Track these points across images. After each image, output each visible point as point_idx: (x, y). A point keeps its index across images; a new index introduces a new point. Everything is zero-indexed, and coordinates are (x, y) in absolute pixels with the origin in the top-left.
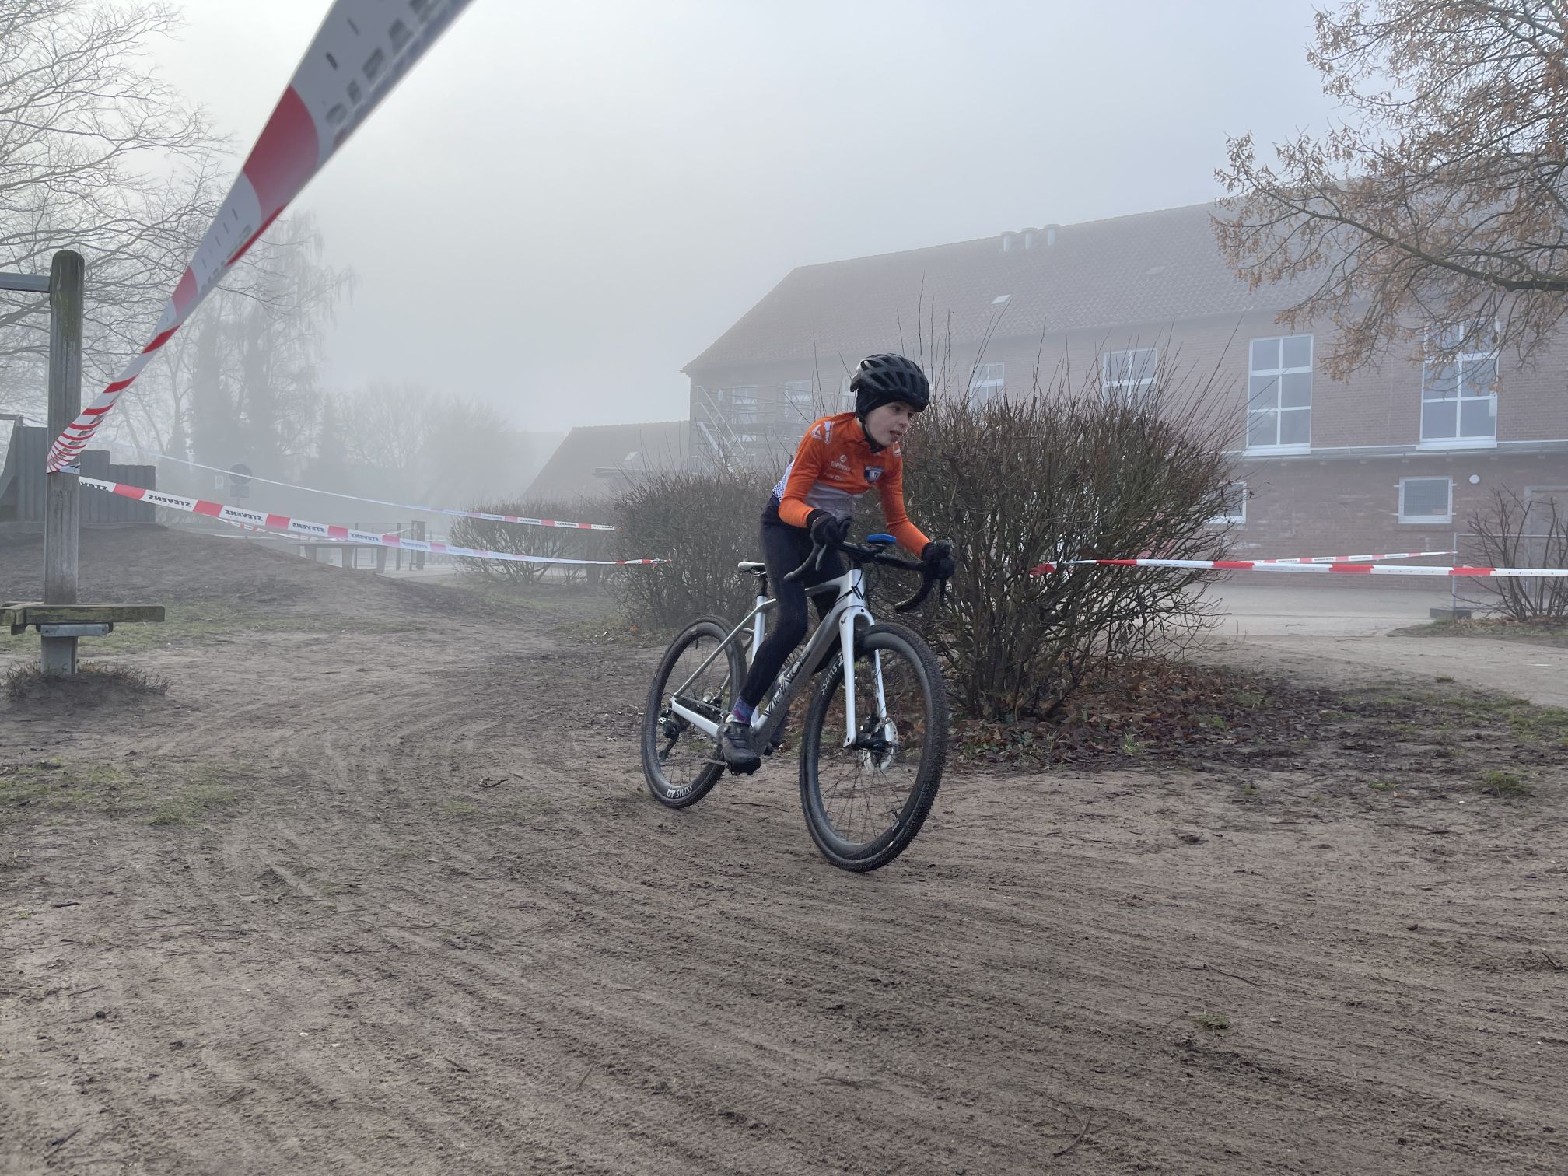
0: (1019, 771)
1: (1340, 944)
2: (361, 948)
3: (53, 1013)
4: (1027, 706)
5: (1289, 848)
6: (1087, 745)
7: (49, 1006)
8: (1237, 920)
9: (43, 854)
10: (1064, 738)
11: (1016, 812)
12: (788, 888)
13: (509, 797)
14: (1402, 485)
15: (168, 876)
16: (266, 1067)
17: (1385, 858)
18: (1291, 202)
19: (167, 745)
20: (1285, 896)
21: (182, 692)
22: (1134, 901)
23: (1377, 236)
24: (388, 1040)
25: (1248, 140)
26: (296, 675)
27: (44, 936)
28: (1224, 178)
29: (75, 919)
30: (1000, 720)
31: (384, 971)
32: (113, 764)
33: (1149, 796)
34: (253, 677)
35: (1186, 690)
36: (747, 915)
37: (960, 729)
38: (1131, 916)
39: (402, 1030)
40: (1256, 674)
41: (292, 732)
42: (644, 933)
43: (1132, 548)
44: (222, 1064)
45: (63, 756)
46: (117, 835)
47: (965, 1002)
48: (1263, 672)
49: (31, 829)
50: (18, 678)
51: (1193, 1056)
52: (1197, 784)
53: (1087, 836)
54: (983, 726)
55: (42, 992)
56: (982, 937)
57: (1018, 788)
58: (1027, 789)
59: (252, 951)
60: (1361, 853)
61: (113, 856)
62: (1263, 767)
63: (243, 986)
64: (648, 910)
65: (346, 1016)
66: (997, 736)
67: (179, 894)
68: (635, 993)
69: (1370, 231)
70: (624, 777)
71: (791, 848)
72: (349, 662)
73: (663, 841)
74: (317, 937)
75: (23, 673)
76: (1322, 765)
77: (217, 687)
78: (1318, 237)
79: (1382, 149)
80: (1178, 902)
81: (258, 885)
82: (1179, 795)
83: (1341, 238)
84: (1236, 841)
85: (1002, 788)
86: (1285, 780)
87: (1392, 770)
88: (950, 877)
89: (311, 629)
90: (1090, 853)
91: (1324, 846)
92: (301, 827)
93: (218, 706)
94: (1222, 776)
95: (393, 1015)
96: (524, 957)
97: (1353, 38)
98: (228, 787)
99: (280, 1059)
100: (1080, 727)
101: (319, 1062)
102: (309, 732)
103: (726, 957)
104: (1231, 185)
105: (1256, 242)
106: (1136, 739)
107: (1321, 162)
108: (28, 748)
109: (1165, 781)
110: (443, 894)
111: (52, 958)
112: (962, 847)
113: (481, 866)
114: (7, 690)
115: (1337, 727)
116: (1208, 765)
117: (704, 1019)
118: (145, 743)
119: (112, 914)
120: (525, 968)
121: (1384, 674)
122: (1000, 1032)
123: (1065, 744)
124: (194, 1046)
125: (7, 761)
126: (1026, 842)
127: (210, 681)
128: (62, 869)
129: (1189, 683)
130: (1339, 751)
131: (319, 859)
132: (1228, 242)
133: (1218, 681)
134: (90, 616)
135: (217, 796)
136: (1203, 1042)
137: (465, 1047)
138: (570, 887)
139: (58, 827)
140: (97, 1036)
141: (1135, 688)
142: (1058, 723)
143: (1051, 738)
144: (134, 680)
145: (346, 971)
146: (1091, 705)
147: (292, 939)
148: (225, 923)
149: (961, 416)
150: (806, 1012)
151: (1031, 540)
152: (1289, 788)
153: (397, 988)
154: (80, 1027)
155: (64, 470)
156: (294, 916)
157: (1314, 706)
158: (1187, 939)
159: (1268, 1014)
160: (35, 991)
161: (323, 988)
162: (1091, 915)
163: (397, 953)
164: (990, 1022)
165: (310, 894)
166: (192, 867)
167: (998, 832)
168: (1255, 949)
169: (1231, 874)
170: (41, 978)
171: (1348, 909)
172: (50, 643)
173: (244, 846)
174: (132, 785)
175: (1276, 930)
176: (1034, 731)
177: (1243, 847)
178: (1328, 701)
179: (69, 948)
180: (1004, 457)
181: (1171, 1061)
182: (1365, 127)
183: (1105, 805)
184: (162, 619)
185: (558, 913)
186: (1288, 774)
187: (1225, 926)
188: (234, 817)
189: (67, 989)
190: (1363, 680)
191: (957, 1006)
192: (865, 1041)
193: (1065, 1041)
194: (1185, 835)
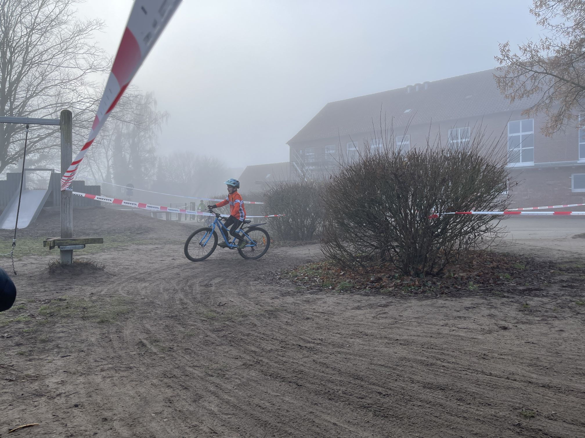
0: (427, 298)
1: (575, 376)
2: (174, 375)
3: (59, 404)
4: (429, 271)
5: (546, 332)
6: (453, 286)
7: (58, 401)
8: (530, 365)
9: (58, 335)
10: (444, 284)
11: (428, 316)
12: (339, 350)
13: (229, 310)
14: (572, 177)
15: (104, 344)
16: (139, 430)
18: (526, 67)
19: (104, 290)
20: (548, 354)
21: (110, 269)
22: (484, 357)
23: (562, 79)
24: (186, 418)
25: (507, 44)
26: (150, 261)
27: (57, 370)
28: (498, 60)
29: (69, 362)
30: (417, 276)
31: (183, 386)
32: (85, 298)
33: (483, 309)
34: (135, 262)
35: (492, 263)
36: (324, 362)
37: (401, 280)
38: (484, 363)
39: (191, 413)
40: (520, 256)
41: (148, 284)
42: (283, 370)
43: (468, 208)
44: (122, 428)
45: (67, 295)
46: (86, 327)
47: (419, 404)
48: (523, 255)
49: (54, 325)
50: (52, 265)
51: (521, 430)
52: (503, 303)
53: (459, 326)
54: (411, 279)
55: (55, 394)
56: (422, 373)
57: (428, 305)
58: (432, 305)
59: (134, 376)
60: (577, 333)
61: (84, 335)
62: (529, 295)
63: (130, 392)
64: (284, 359)
65: (169, 406)
66: (417, 283)
67: (108, 351)
68: (282, 397)
69: (559, 78)
70: (271, 301)
71: (339, 332)
72: (169, 256)
73: (288, 328)
74: (158, 370)
75: (54, 264)
76: (554, 294)
77: (122, 267)
78: (537, 81)
79: (561, 45)
80: (503, 357)
81: (137, 347)
82: (495, 308)
83: (547, 81)
84: (523, 328)
85: (421, 305)
86: (540, 301)
87: (583, 296)
88: (405, 345)
89: (155, 244)
90: (462, 334)
91: (561, 331)
92: (152, 323)
93: (122, 274)
94: (513, 300)
95: (187, 407)
96: (237, 380)
97: (548, 3)
98: (125, 307)
99: (144, 426)
100: (451, 279)
101: (159, 428)
102: (155, 284)
103: (317, 381)
104: (501, 62)
105: (512, 84)
106: (474, 283)
107: (538, 51)
108: (55, 292)
109: (489, 302)
110: (204, 351)
111: (59, 380)
112: (408, 331)
113: (219, 339)
114: (49, 270)
115: (558, 278)
116: (506, 294)
117: (311, 410)
118: (97, 289)
119: (83, 360)
120: (238, 385)
121: (575, 255)
122: (437, 420)
123: (445, 286)
124: (112, 420)
125: (47, 298)
126: (434, 329)
127: (120, 264)
128: (65, 341)
129: (494, 260)
130: (561, 288)
131: (159, 336)
132: (501, 84)
133: (505, 259)
134: (77, 242)
135: (121, 310)
136: (525, 424)
137: (216, 421)
138: (253, 349)
139: (64, 324)
140: (75, 415)
141: (471, 262)
142: (441, 277)
143: (439, 284)
144: (93, 265)
145: (169, 386)
146: (454, 269)
147: (149, 372)
148: (124, 363)
149: (398, 157)
150: (352, 407)
151: (428, 205)
152: (542, 305)
153: (188, 394)
154: (68, 411)
155: (67, 189)
156: (150, 361)
157: (547, 269)
158: (510, 374)
159: (550, 409)
160: (53, 394)
161: (160, 393)
162: (467, 363)
163: (188, 378)
164: (431, 414)
165: (155, 351)
166: (112, 340)
167: (422, 324)
168: (540, 378)
169: (523, 344)
170: (55, 389)
171: (576, 359)
172: (63, 252)
173: (131, 331)
174: (91, 307)
175: (547, 370)
176: (432, 281)
177: (527, 331)
178: (553, 266)
179: (66, 375)
180: (416, 173)
181: (512, 433)
182: (554, 37)
183: (465, 312)
184: (102, 242)
185: (249, 360)
186: (541, 298)
187: (525, 368)
188: (128, 319)
189: (64, 393)
190: (566, 258)
191: (416, 406)
192: (378, 422)
193: (465, 424)
194: (501, 326)
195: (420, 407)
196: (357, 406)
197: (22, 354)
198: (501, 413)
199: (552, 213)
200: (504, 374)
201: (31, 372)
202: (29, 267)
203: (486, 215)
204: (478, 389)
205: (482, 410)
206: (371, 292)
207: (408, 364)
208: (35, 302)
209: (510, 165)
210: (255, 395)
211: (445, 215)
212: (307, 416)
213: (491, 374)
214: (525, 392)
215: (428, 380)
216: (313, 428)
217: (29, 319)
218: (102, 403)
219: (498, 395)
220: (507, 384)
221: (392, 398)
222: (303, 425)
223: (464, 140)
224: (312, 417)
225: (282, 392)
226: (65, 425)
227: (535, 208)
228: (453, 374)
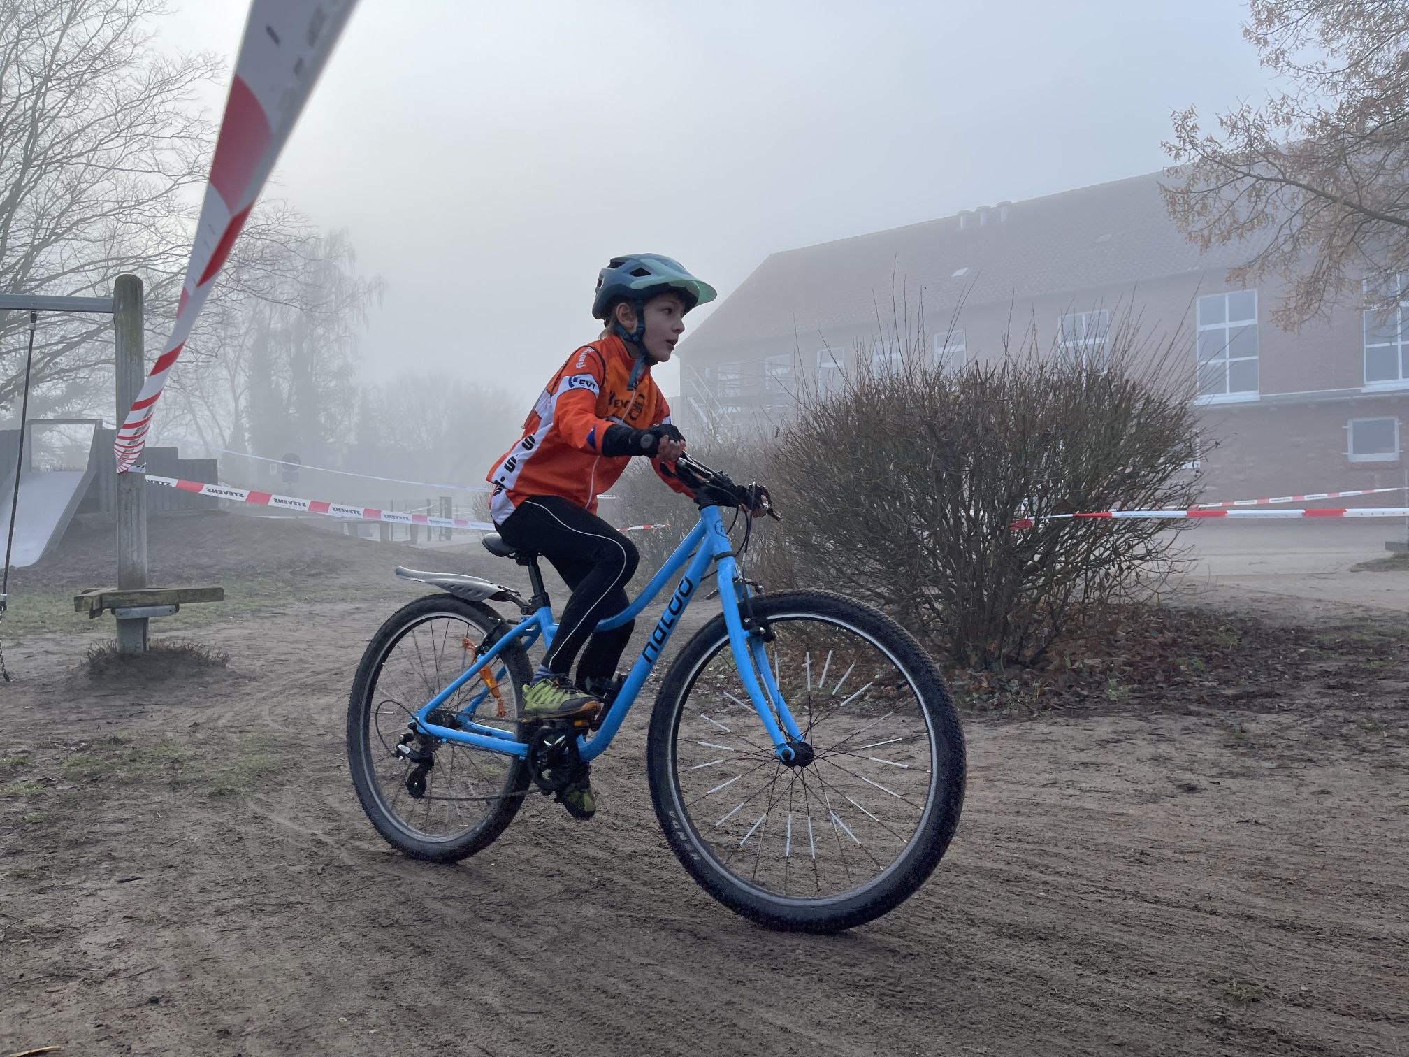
0: (1010, 719)
1: (1357, 899)
2: (397, 921)
3: (111, 997)
4: (1013, 654)
5: (1287, 796)
6: (1071, 690)
7: (108, 989)
8: (1249, 876)
9: (112, 828)
10: (1050, 685)
11: (1011, 763)
14: (1349, 426)
15: (222, 847)
17: (1386, 803)
18: (1236, 168)
19: (225, 714)
20: (1294, 848)
21: (241, 663)
22: (1143, 858)
23: (1319, 194)
24: (423, 1025)
25: (1191, 112)
26: (341, 643)
27: (108, 913)
28: (1170, 149)
29: (138, 894)
30: (986, 668)
31: (418, 947)
32: (177, 737)
33: (1139, 743)
34: (303, 646)
35: (1162, 633)
38: (1141, 874)
39: (436, 1013)
40: (1228, 615)
41: (336, 699)
42: (664, 901)
43: (1102, 502)
44: (265, 1054)
45: (134, 729)
46: (180, 807)
47: (986, 976)
48: (1235, 613)
49: (100, 805)
50: (97, 657)
51: (1228, 1034)
52: (1186, 728)
53: (1084, 785)
54: (971, 675)
55: (102, 973)
56: (994, 901)
57: (1010, 737)
58: (1019, 738)
59: (297, 926)
60: (1361, 798)
61: (174, 828)
62: (1249, 709)
63: (288, 966)
64: (666, 875)
65: (383, 998)
66: (985, 684)
67: (233, 865)
68: (658, 968)
69: (1315, 191)
74: (357, 910)
75: (101, 653)
76: (1308, 706)
77: (271, 658)
78: (1264, 199)
79: (1319, 114)
80: (1186, 857)
81: (304, 853)
82: (1169, 740)
83: (1286, 198)
84: (1234, 788)
85: (995, 738)
86: (1274, 722)
87: (1375, 710)
89: (354, 600)
90: (1090, 804)
91: (1323, 792)
93: (272, 675)
94: (1209, 720)
95: (428, 997)
96: (550, 929)
97: (1286, 14)
98: (278, 755)
99: (320, 1048)
100: (1065, 673)
101: (356, 1051)
104: (1177, 155)
105: (1204, 207)
106: (1119, 683)
107: (1263, 129)
108: (104, 722)
109: (1154, 726)
111: (112, 937)
114: (88, 668)
115: (1317, 666)
116: (1193, 708)
117: (728, 997)
118: (208, 711)
119: (171, 889)
120: (554, 941)
121: (1355, 610)
122: (1028, 1012)
123: (1051, 691)
124: (241, 1034)
125: (85, 736)
126: (1025, 794)
127: (265, 652)
128: (128, 843)
129: (1165, 626)
130: (1323, 691)
131: (361, 826)
132: (1177, 208)
133: (1193, 623)
134: (158, 599)
135: (268, 765)
136: (1236, 1018)
137: (496, 1031)
138: (591, 851)
139: (126, 801)
140: (150, 1023)
141: (1113, 632)
142: (1042, 669)
143: (1037, 685)
144: (199, 655)
145: (383, 948)
146: (1072, 650)
147: (334, 913)
148: (273, 895)
149: (936, 382)
150: (827, 988)
151: (1009, 496)
152: (1279, 731)
153: (431, 965)
154: (134, 1013)
155: (131, 469)
156: (336, 887)
157: (1291, 646)
158: (1202, 898)
159: (1297, 983)
160: (98, 974)
161: (361, 967)
162: (1101, 874)
163: (430, 926)
164: (1014, 999)
165: (352, 863)
166: (244, 837)
167: (997, 783)
168: (1273, 907)
169: (1235, 825)
170: (102, 959)
171: (1358, 859)
172: (124, 624)
173: (292, 815)
174: (194, 758)
175: (1290, 886)
176: (1021, 679)
177: (1242, 795)
178: (1304, 640)
179: (130, 925)
180: (979, 420)
181: (1207, 1041)
182: (1302, 94)
183: (1097, 752)
184: (221, 599)
185: (581, 880)
186: (1275, 716)
187: (1238, 883)
188: (283, 785)
189: (125, 970)
190: (1335, 618)
191: (979, 979)
192: (890, 1022)
193: (1095, 1020)
194: (1182, 783)
195: (989, 983)
196: (839, 985)
197: (21, 876)
198: (1180, 994)
199: (1299, 512)
200: (1188, 898)
201: (42, 920)
202: (41, 660)
203: (1145, 519)
204: (1127, 937)
205: (1135, 985)
206: (877, 709)
207: (962, 879)
208: (55, 748)
209: (1203, 400)
210: (592, 965)
211: (1050, 519)
212: (719, 1011)
213: (1157, 900)
214: (1238, 942)
215: (1008, 918)
216: (733, 1041)
217: (39, 789)
218: (216, 993)
219: (1173, 949)
220: (1195, 921)
221: (922, 963)
222: (709, 1035)
223: (1091, 342)
224: (731, 1014)
225: (659, 955)
226: (125, 1048)
227: (1263, 501)
228: (1068, 901)
